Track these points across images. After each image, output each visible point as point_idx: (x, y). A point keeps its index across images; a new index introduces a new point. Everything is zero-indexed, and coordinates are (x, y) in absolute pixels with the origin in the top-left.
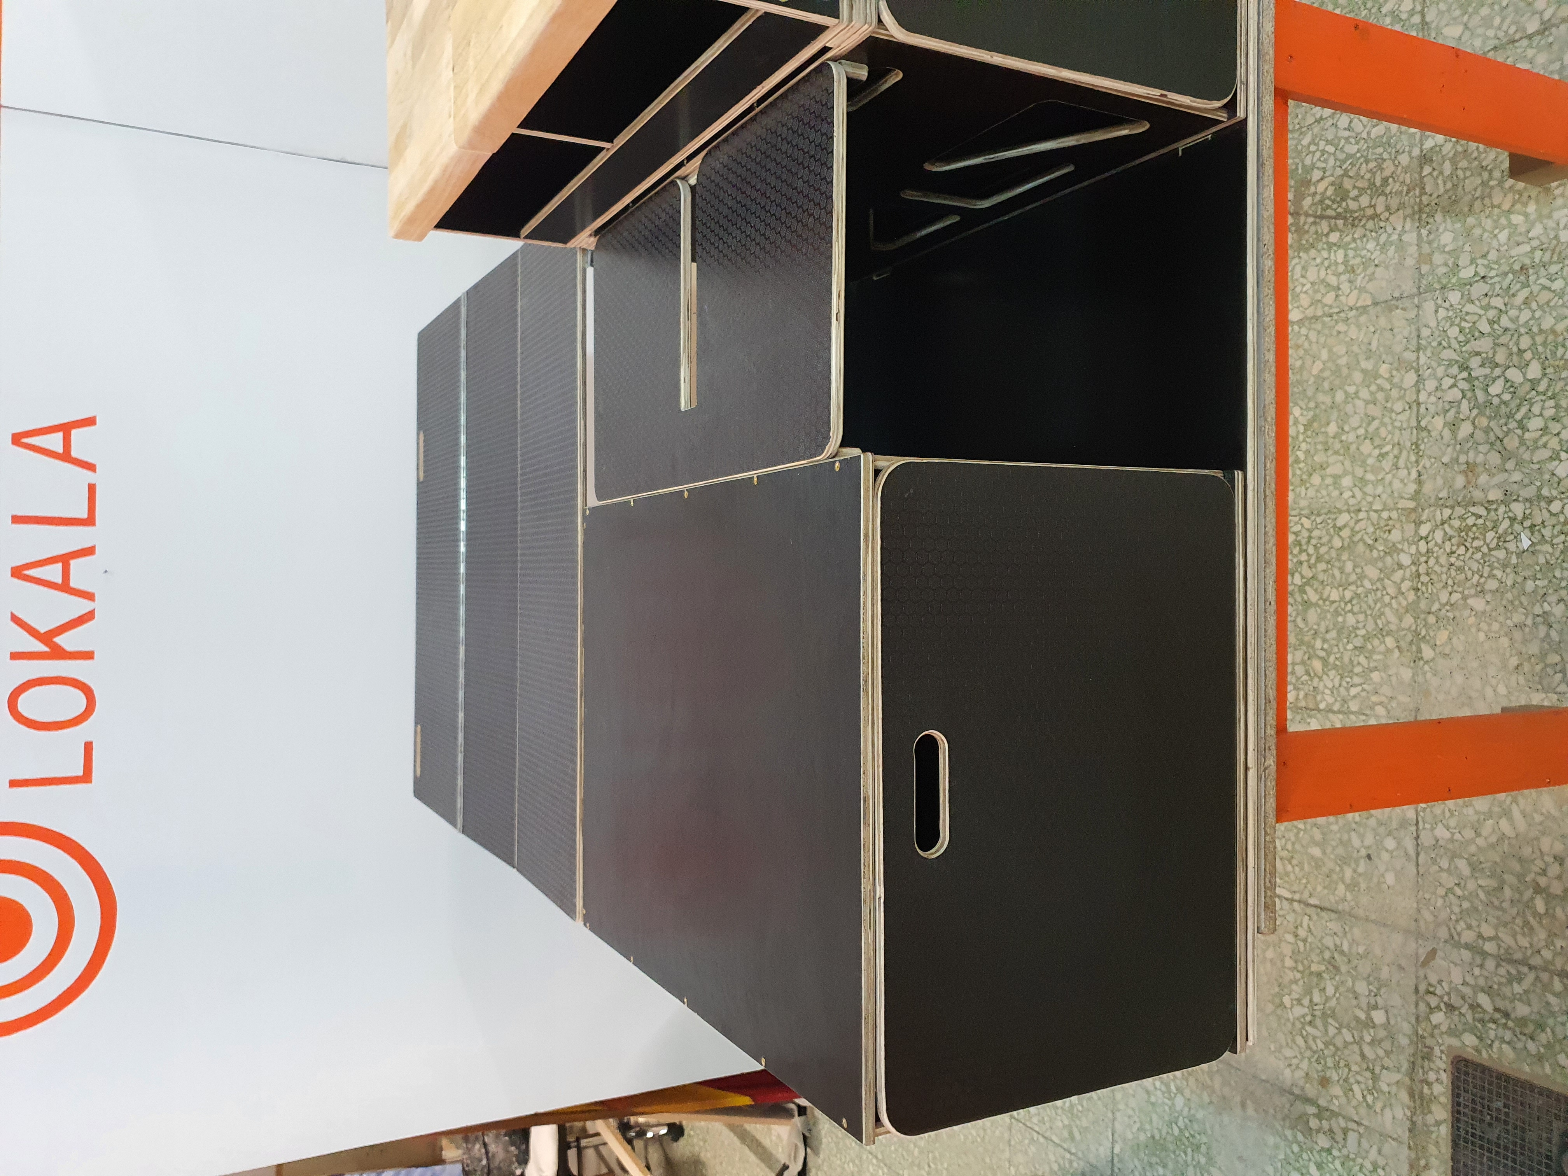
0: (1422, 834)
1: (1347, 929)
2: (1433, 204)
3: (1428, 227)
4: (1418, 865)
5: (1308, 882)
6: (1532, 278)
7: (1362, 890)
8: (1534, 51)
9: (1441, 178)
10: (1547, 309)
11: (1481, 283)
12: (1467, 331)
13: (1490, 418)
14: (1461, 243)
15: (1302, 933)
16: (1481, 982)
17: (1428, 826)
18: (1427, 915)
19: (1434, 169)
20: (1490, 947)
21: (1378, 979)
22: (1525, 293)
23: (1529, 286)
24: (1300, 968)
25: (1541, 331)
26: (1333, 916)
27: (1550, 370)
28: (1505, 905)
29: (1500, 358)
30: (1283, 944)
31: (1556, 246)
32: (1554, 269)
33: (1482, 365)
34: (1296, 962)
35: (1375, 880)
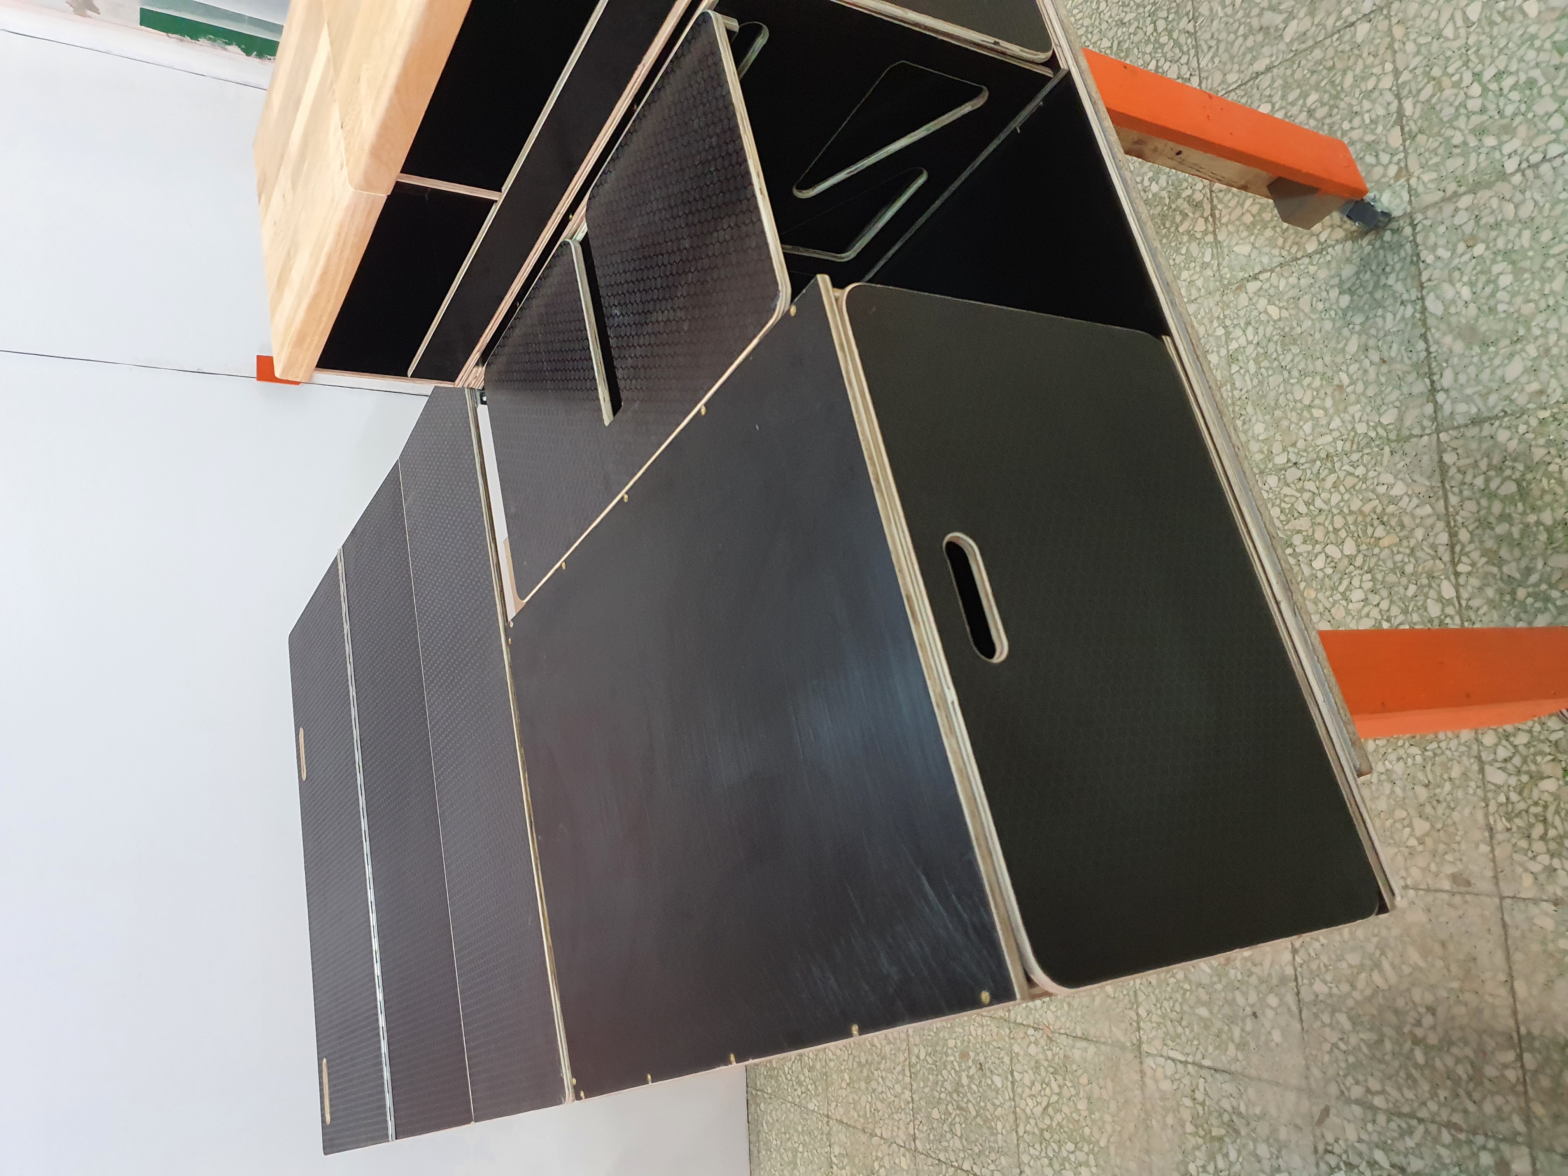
0: (1303, 990)
1: (1242, 1090)
2: (1244, 397)
3: (1242, 418)
4: (1301, 1021)
5: (1199, 1044)
6: (1337, 465)
7: (1252, 1048)
8: (1316, 268)
9: (1247, 374)
10: (1355, 493)
11: (1294, 469)
12: (1287, 511)
13: (1317, 591)
14: (1272, 433)
15: (1199, 1096)
16: (1375, 1137)
17: (1305, 981)
18: (1316, 1072)
19: (1241, 368)
20: (1378, 1101)
21: (1277, 1140)
22: (1332, 478)
23: (1335, 472)
24: (1202, 1133)
25: (1351, 512)
26: (1227, 1077)
27: (1364, 547)
28: (1388, 1058)
29: (1319, 535)
30: (1182, 1109)
31: (1354, 437)
32: (1355, 457)
33: (1305, 542)
34: (1196, 1126)
35: (1263, 1038)
